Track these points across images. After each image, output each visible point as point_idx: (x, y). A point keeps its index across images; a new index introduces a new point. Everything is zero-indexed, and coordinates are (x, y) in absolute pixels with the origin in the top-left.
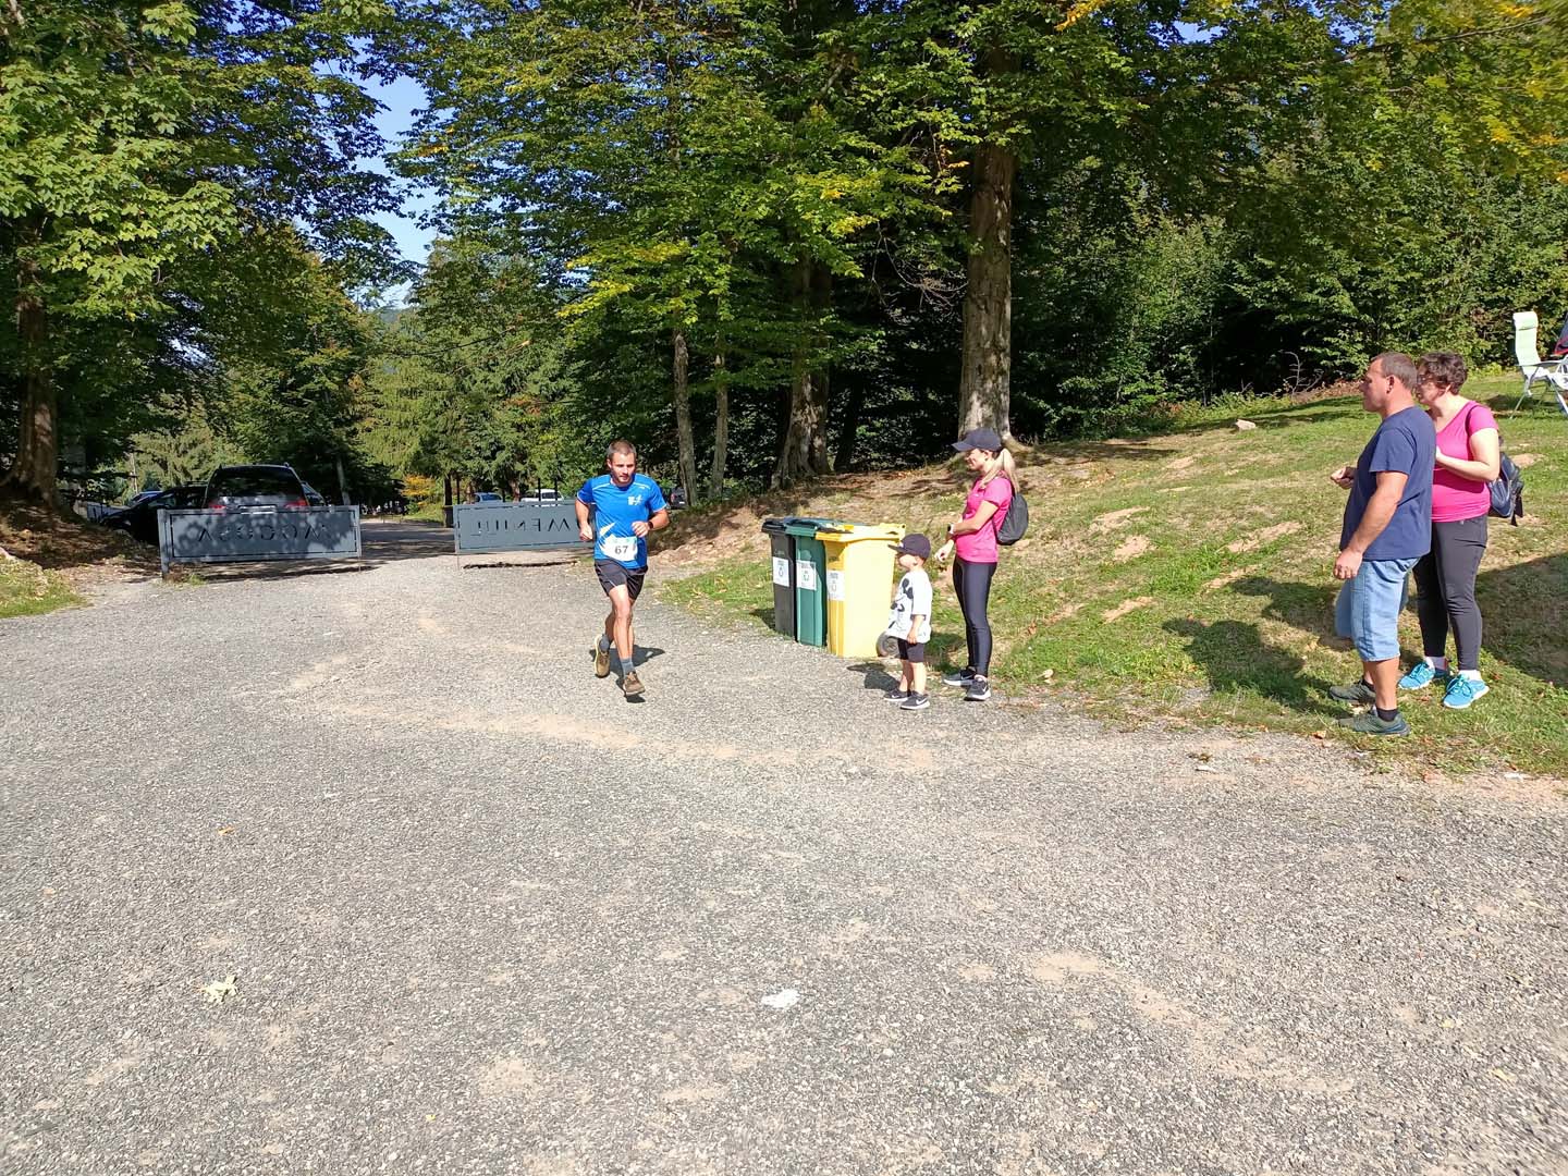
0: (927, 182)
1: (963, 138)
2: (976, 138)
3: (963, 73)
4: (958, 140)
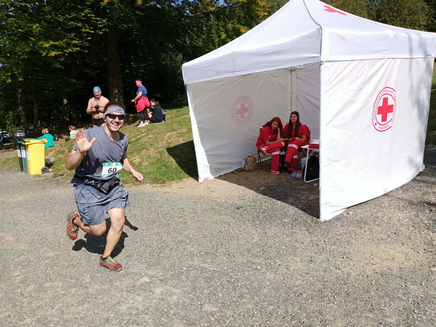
0: (80, 43)
1: (89, 31)
2: (93, 32)
3: (89, 13)
4: (88, 32)
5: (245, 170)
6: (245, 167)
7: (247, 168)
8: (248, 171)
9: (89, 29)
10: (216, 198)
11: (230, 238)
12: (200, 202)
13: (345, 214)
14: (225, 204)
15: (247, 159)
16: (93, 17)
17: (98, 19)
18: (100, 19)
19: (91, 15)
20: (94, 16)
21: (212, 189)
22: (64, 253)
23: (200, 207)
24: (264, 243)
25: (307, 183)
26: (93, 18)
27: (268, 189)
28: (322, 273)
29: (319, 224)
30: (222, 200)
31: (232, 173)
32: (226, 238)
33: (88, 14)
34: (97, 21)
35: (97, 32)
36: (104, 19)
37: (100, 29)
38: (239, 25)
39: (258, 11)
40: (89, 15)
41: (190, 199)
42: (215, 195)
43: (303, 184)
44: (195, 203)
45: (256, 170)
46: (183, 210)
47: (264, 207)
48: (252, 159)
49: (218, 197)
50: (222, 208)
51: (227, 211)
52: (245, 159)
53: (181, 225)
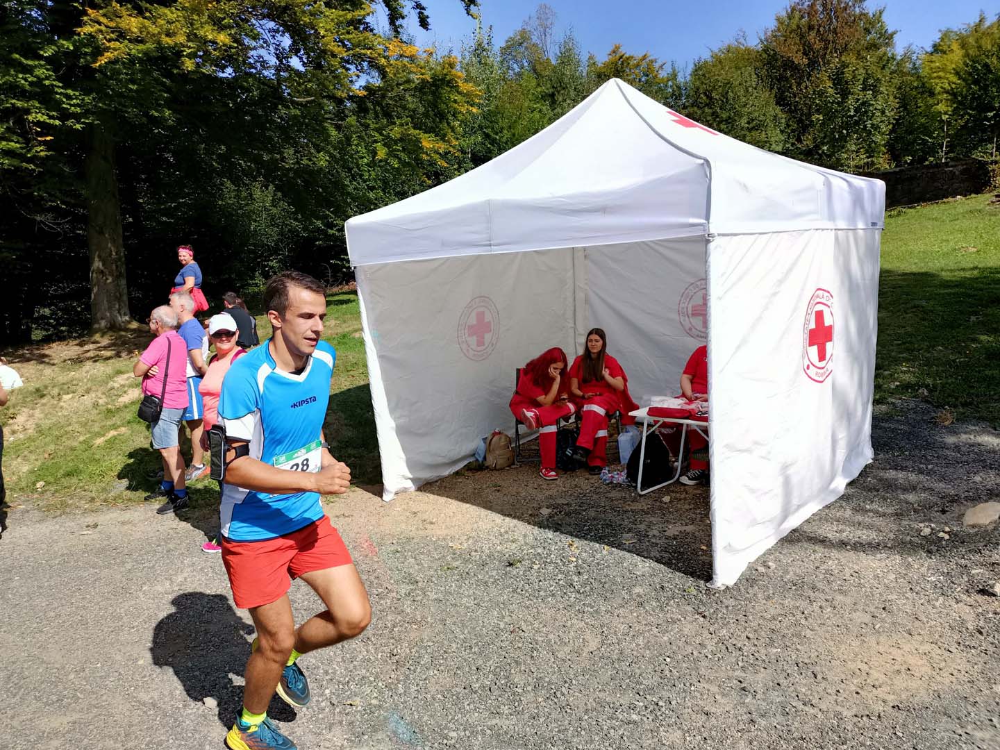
0: (21, 148)
1: (48, 121)
2: (57, 122)
3: (47, 78)
4: (44, 122)
5: (487, 467)
6: (485, 458)
7: (491, 461)
8: (495, 469)
9: (48, 115)
10: (445, 539)
11: (530, 646)
12: (409, 551)
13: (762, 569)
14: (473, 553)
15: (490, 439)
16: (59, 87)
17: (70, 92)
18: (77, 94)
19: (54, 83)
20: (61, 85)
21: (425, 517)
22: (96, 717)
23: (416, 567)
24: (617, 651)
25: (644, 495)
26: (56, 89)
27: (560, 512)
28: (780, 718)
29: (717, 595)
30: (461, 544)
31: (457, 473)
32: (520, 645)
33: (43, 79)
34: (69, 97)
35: (69, 123)
36: (87, 94)
37: (77, 117)
38: (418, 131)
39: (455, 101)
40: (47, 83)
41: (379, 544)
42: (438, 532)
43: (635, 497)
44: (398, 555)
45: (513, 467)
46: (376, 574)
47: (575, 559)
48: (503, 440)
49: (447, 535)
50: (471, 566)
51: (487, 572)
52: (485, 439)
53: (389, 618)
